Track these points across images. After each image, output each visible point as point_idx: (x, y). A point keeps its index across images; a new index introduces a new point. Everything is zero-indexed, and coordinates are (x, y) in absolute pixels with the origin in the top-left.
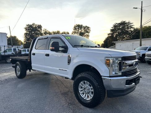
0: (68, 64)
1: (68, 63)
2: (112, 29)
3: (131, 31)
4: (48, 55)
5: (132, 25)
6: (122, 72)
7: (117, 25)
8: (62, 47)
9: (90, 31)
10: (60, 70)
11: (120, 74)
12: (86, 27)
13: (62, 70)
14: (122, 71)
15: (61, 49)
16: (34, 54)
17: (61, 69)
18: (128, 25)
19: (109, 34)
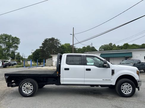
0: (112, 76)
1: (112, 74)
2: (43, 42)
3: (59, 46)
5: (59, 41)
7: (47, 40)
9: (20, 42)
10: (104, 80)
12: (16, 38)
13: (107, 80)
19: (40, 47)
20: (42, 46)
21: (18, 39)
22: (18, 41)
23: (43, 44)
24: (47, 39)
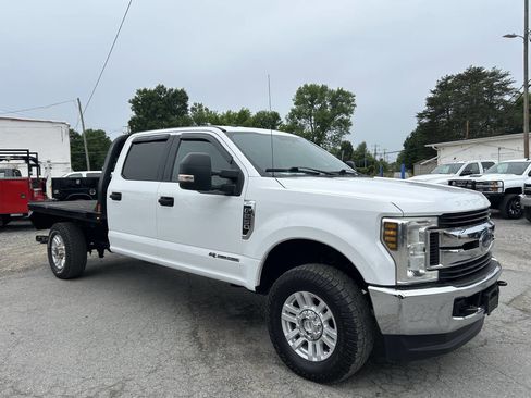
0: (243, 238)
1: (245, 232)
2: (431, 95)
3: (505, 103)
4: (167, 202)
6: (439, 269)
7: (450, 81)
8: (222, 175)
9: (354, 106)
10: (214, 255)
11: (434, 276)
12: (341, 92)
13: (222, 257)
14: (440, 265)
15: (216, 181)
16: (117, 197)
17: (218, 253)
18: (494, 80)
19: (420, 116)
20: (425, 112)
21: (349, 95)
22: (349, 102)
23: (431, 102)
24: (449, 78)
